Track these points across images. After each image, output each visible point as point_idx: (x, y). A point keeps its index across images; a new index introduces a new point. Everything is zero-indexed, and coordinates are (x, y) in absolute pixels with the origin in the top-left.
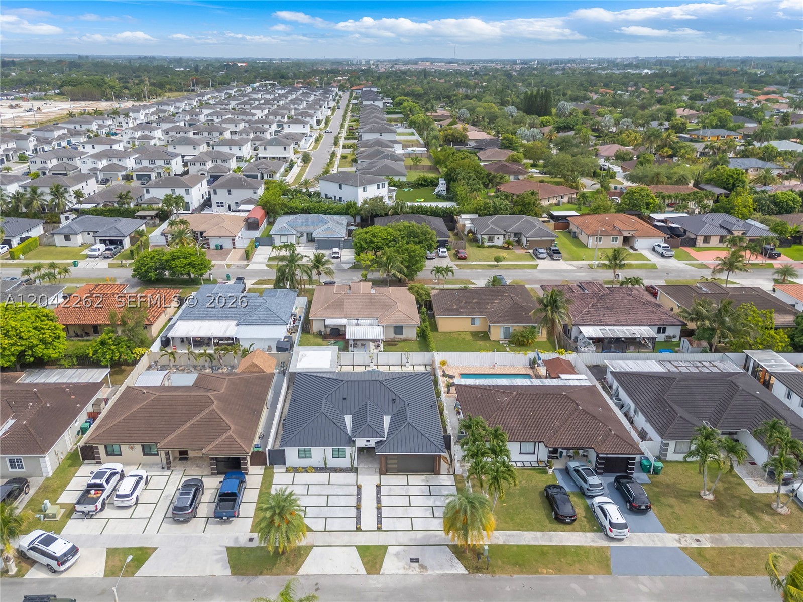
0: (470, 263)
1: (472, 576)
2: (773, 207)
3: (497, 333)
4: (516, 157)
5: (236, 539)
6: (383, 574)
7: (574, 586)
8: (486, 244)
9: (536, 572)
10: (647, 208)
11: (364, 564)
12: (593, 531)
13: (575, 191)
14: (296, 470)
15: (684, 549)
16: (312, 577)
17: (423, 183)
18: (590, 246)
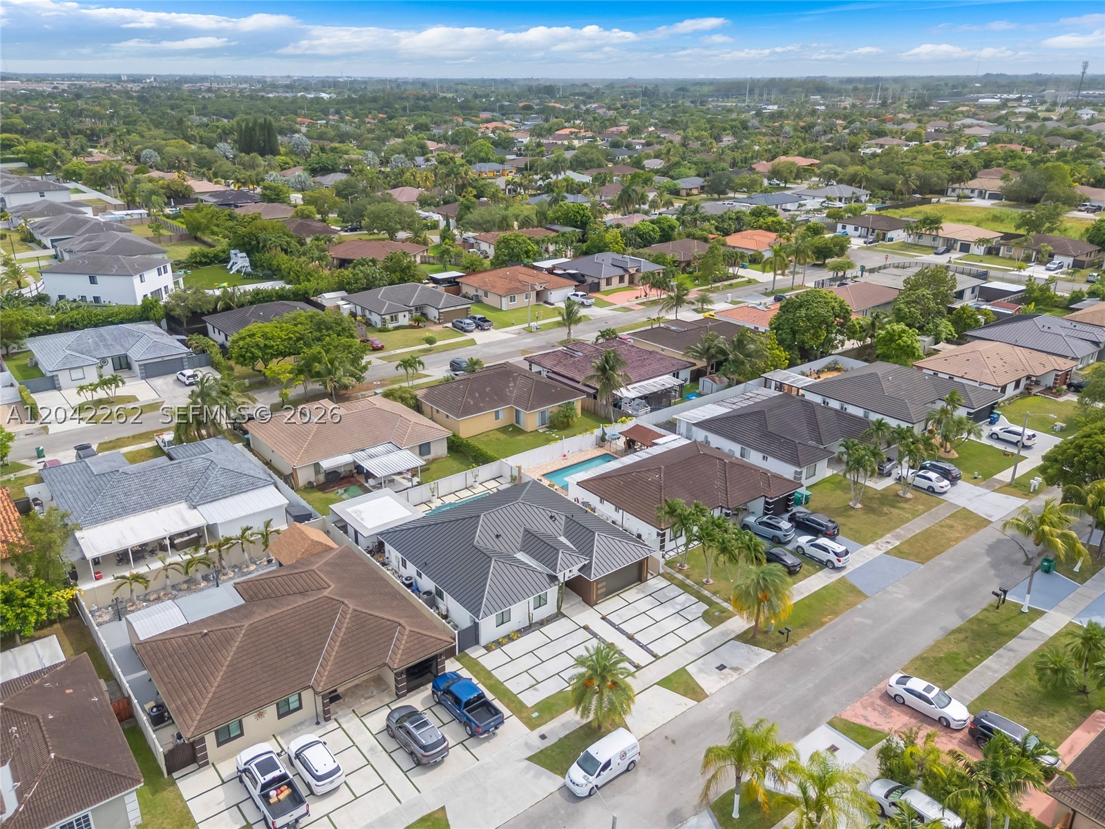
0: (393, 352)
1: (782, 654)
2: (639, 240)
3: (531, 420)
4: (306, 212)
5: (527, 745)
6: (712, 694)
7: (858, 619)
8: (391, 326)
9: (822, 624)
10: (528, 257)
11: (685, 695)
12: (818, 571)
13: (425, 248)
14: (498, 644)
15: (887, 553)
16: (653, 735)
17: (204, 260)
18: (504, 309)
